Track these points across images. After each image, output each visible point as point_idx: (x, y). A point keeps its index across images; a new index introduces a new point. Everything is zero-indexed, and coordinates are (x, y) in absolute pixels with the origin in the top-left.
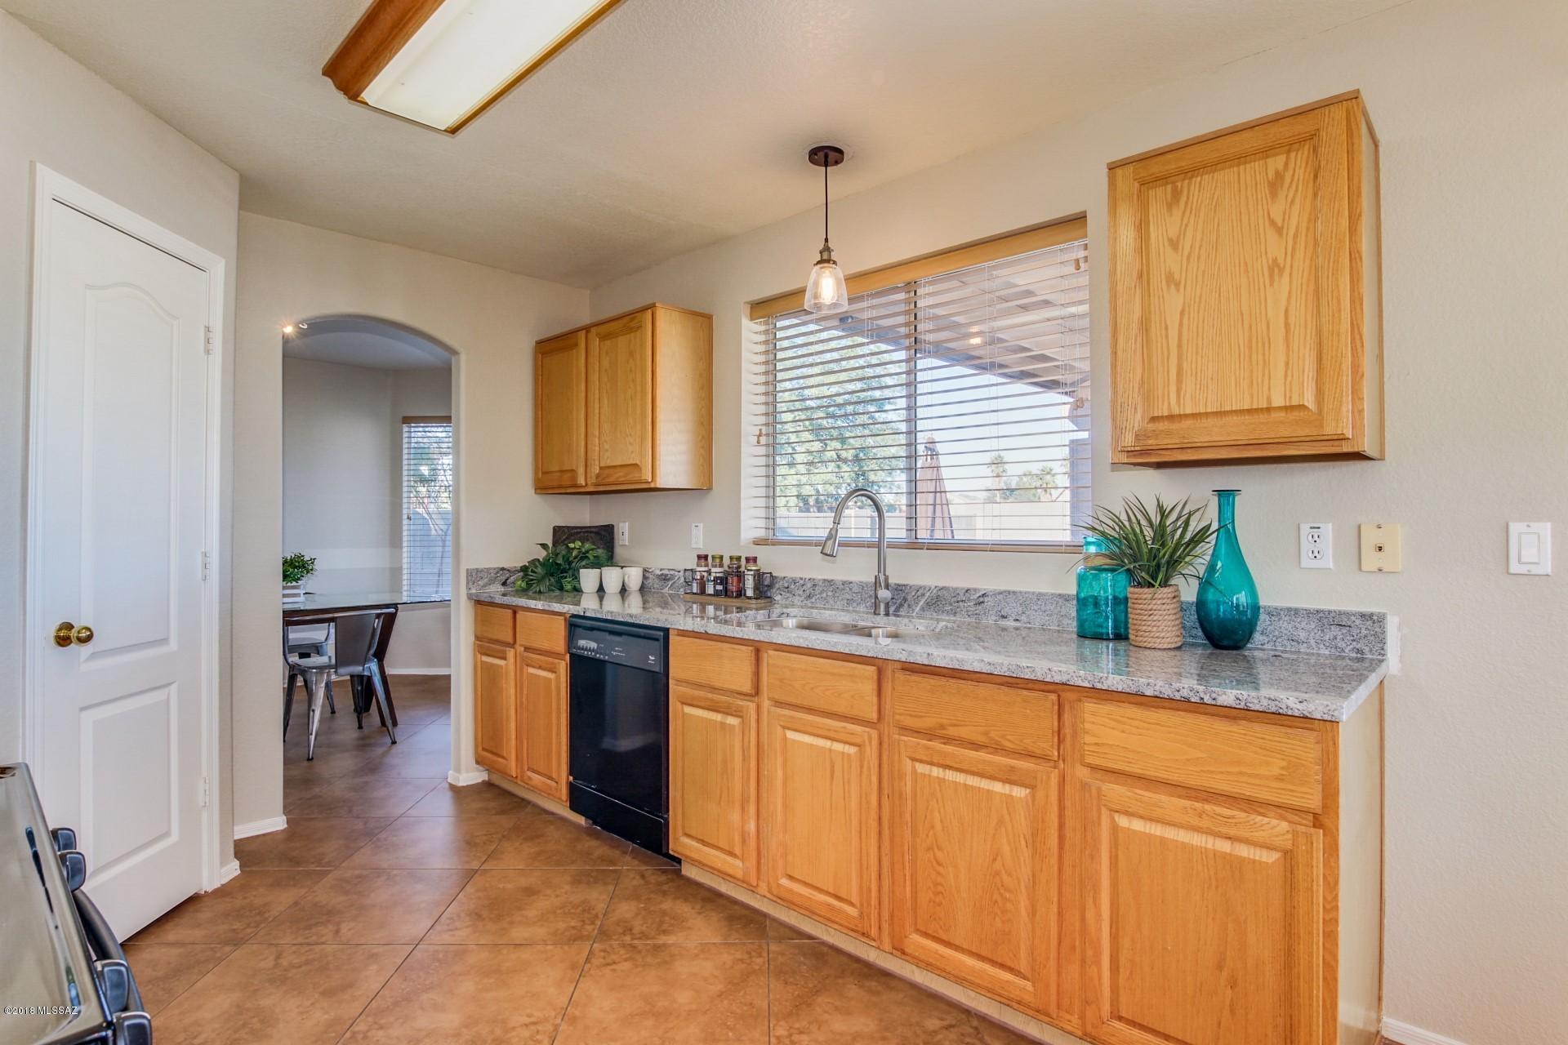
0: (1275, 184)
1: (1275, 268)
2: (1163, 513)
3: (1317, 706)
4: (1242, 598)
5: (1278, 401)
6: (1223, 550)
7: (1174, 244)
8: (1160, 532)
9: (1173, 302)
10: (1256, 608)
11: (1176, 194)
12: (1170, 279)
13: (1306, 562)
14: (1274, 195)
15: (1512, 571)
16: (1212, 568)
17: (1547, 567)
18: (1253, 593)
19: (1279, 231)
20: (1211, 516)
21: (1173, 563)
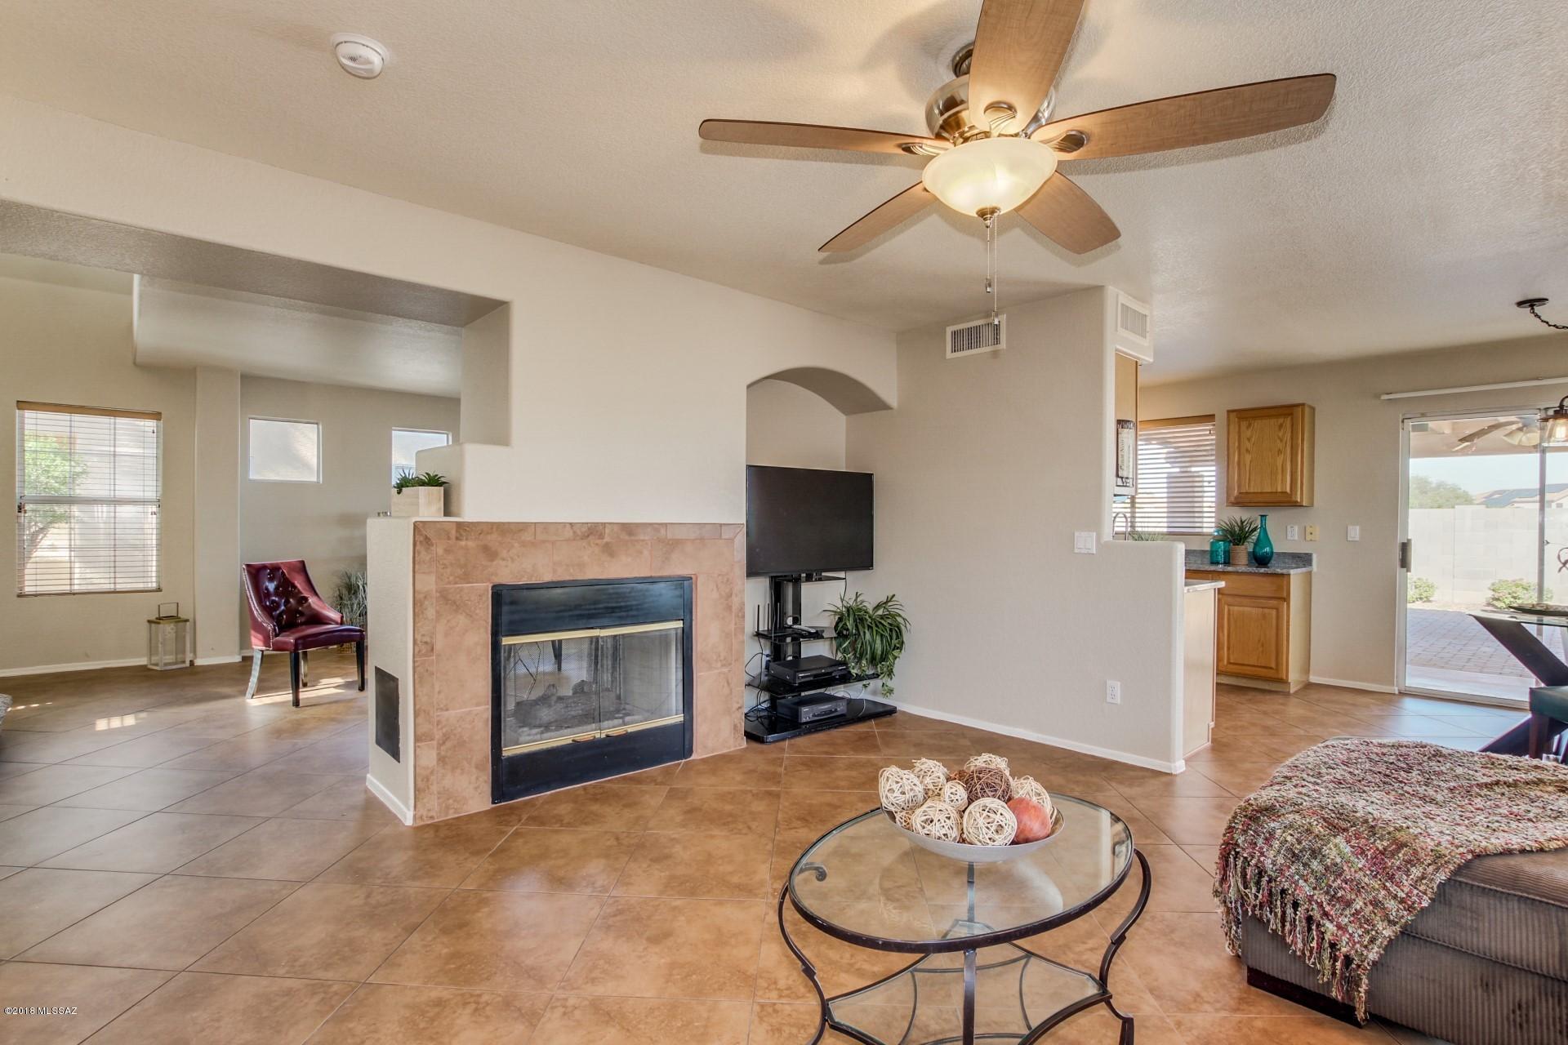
0: (1281, 426)
1: (1280, 452)
2: (1242, 522)
3: (1285, 571)
4: (1267, 549)
5: (1279, 490)
6: (1262, 534)
7: (1249, 440)
8: (1242, 528)
9: (1248, 458)
10: (1272, 553)
11: (1250, 425)
12: (1247, 450)
13: (1289, 538)
14: (1280, 429)
15: (1349, 539)
16: (1258, 539)
17: (1357, 539)
18: (1272, 548)
19: (1281, 441)
20: (1258, 523)
21: (1246, 538)
